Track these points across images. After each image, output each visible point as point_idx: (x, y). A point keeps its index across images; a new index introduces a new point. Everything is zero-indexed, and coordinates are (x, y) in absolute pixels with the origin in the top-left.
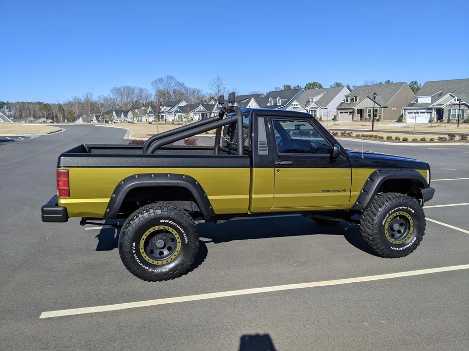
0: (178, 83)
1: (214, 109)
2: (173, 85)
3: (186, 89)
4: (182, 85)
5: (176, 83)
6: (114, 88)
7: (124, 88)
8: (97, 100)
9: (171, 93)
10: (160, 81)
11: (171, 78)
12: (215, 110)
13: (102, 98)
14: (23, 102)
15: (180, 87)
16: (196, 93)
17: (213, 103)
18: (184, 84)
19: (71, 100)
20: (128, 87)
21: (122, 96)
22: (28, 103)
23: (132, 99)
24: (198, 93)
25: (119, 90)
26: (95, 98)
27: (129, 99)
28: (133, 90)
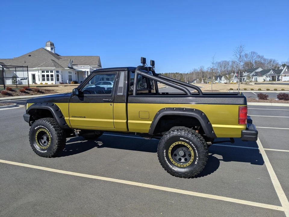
0: (259, 56)
1: (282, 72)
2: (255, 58)
3: (265, 60)
4: (262, 57)
5: (257, 56)
6: (216, 62)
7: (223, 62)
8: (207, 70)
9: (253, 63)
10: (245, 55)
11: (254, 53)
12: (283, 74)
13: (209, 69)
14: (169, 73)
15: (260, 58)
16: (272, 62)
17: (283, 68)
18: (263, 57)
19: (192, 71)
20: (226, 61)
21: (221, 67)
22: (172, 73)
23: (227, 69)
24: (274, 62)
25: (220, 63)
26: (205, 69)
27: (226, 69)
28: (228, 63)
